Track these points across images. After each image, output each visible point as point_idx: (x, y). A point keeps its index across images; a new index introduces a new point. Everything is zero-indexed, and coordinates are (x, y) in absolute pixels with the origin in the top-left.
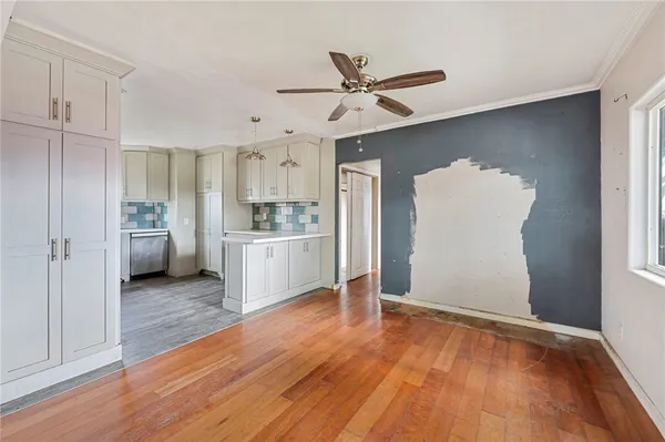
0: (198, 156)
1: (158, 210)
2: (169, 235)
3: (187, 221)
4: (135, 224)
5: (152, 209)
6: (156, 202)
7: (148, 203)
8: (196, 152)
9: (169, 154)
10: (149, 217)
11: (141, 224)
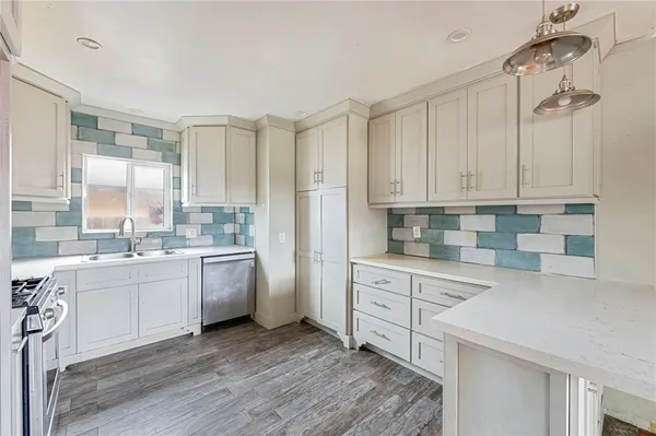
0: (299, 131)
1: (241, 217)
2: (256, 259)
3: (283, 238)
4: (210, 240)
5: (232, 217)
6: (238, 206)
7: (228, 207)
8: (296, 123)
9: (256, 130)
10: (229, 228)
11: (219, 239)
